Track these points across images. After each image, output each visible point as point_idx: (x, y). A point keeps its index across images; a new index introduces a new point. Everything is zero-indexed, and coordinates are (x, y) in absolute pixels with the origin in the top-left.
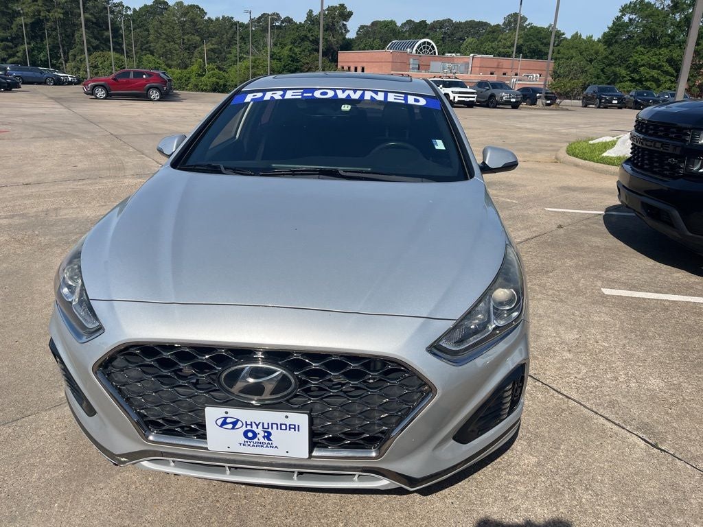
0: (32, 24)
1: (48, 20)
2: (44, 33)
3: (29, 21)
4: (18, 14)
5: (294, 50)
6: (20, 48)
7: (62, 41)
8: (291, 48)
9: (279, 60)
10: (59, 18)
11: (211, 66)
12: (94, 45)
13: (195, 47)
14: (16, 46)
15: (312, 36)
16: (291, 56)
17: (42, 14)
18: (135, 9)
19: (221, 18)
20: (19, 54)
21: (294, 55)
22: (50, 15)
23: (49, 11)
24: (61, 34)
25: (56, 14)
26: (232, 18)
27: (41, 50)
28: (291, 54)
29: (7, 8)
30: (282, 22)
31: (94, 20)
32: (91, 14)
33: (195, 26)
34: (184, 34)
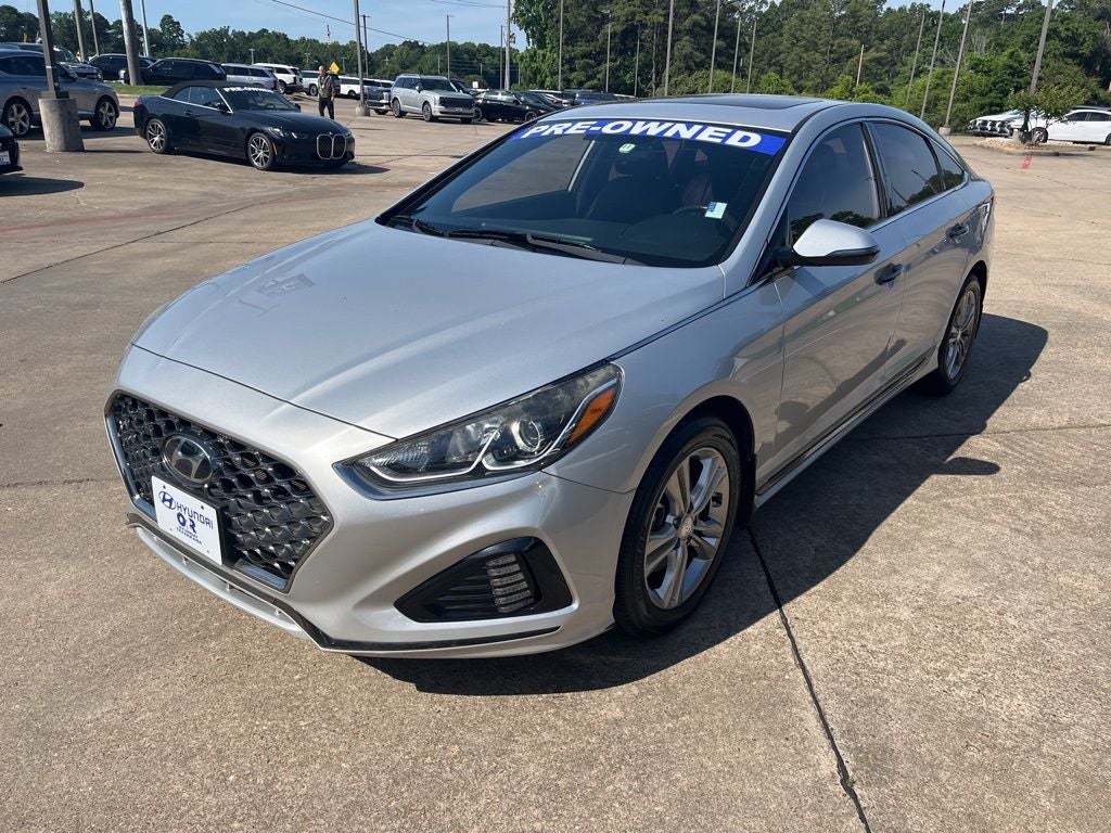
0: (625, 32)
1: (645, 26)
2: (636, 45)
3: (619, 28)
4: (605, 19)
5: (1018, 56)
6: (602, 68)
7: (657, 56)
8: (1012, 53)
9: (986, 73)
10: (659, 22)
11: (864, 86)
12: (698, 60)
13: (850, 57)
14: (599, 64)
15: (1068, 29)
16: (1011, 67)
17: (637, 18)
18: (773, 4)
19: (909, 7)
20: (599, 76)
21: (1016, 65)
22: (648, 18)
23: (646, 14)
24: (657, 46)
25: (655, 17)
26: (929, 6)
27: (628, 69)
28: (1011, 62)
29: (596, 11)
30: (1019, 8)
31: (704, 24)
32: (702, 14)
33: (856, 22)
34: (835, 37)
